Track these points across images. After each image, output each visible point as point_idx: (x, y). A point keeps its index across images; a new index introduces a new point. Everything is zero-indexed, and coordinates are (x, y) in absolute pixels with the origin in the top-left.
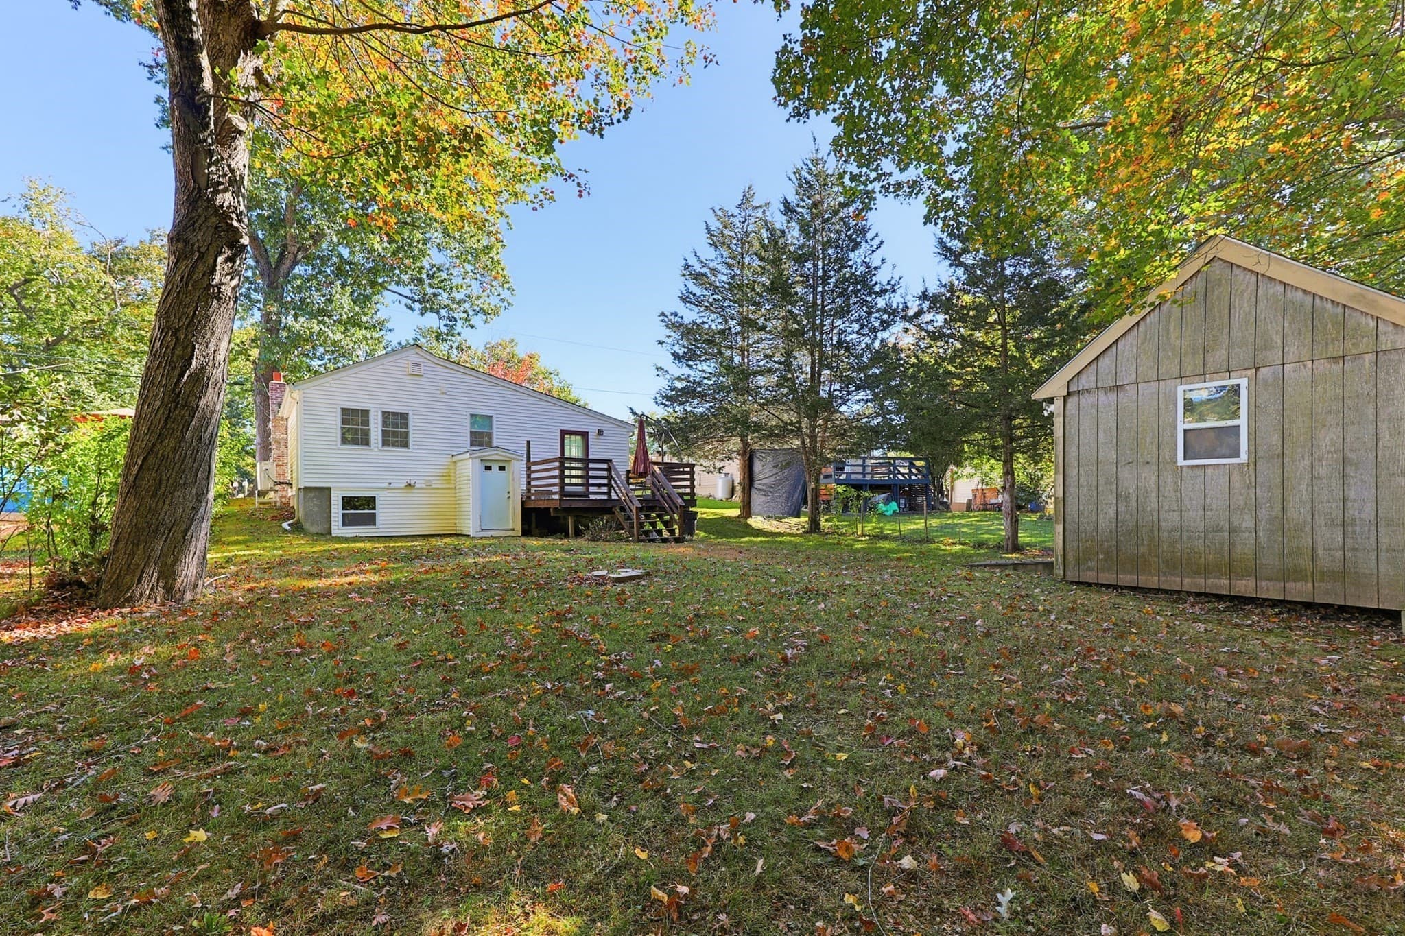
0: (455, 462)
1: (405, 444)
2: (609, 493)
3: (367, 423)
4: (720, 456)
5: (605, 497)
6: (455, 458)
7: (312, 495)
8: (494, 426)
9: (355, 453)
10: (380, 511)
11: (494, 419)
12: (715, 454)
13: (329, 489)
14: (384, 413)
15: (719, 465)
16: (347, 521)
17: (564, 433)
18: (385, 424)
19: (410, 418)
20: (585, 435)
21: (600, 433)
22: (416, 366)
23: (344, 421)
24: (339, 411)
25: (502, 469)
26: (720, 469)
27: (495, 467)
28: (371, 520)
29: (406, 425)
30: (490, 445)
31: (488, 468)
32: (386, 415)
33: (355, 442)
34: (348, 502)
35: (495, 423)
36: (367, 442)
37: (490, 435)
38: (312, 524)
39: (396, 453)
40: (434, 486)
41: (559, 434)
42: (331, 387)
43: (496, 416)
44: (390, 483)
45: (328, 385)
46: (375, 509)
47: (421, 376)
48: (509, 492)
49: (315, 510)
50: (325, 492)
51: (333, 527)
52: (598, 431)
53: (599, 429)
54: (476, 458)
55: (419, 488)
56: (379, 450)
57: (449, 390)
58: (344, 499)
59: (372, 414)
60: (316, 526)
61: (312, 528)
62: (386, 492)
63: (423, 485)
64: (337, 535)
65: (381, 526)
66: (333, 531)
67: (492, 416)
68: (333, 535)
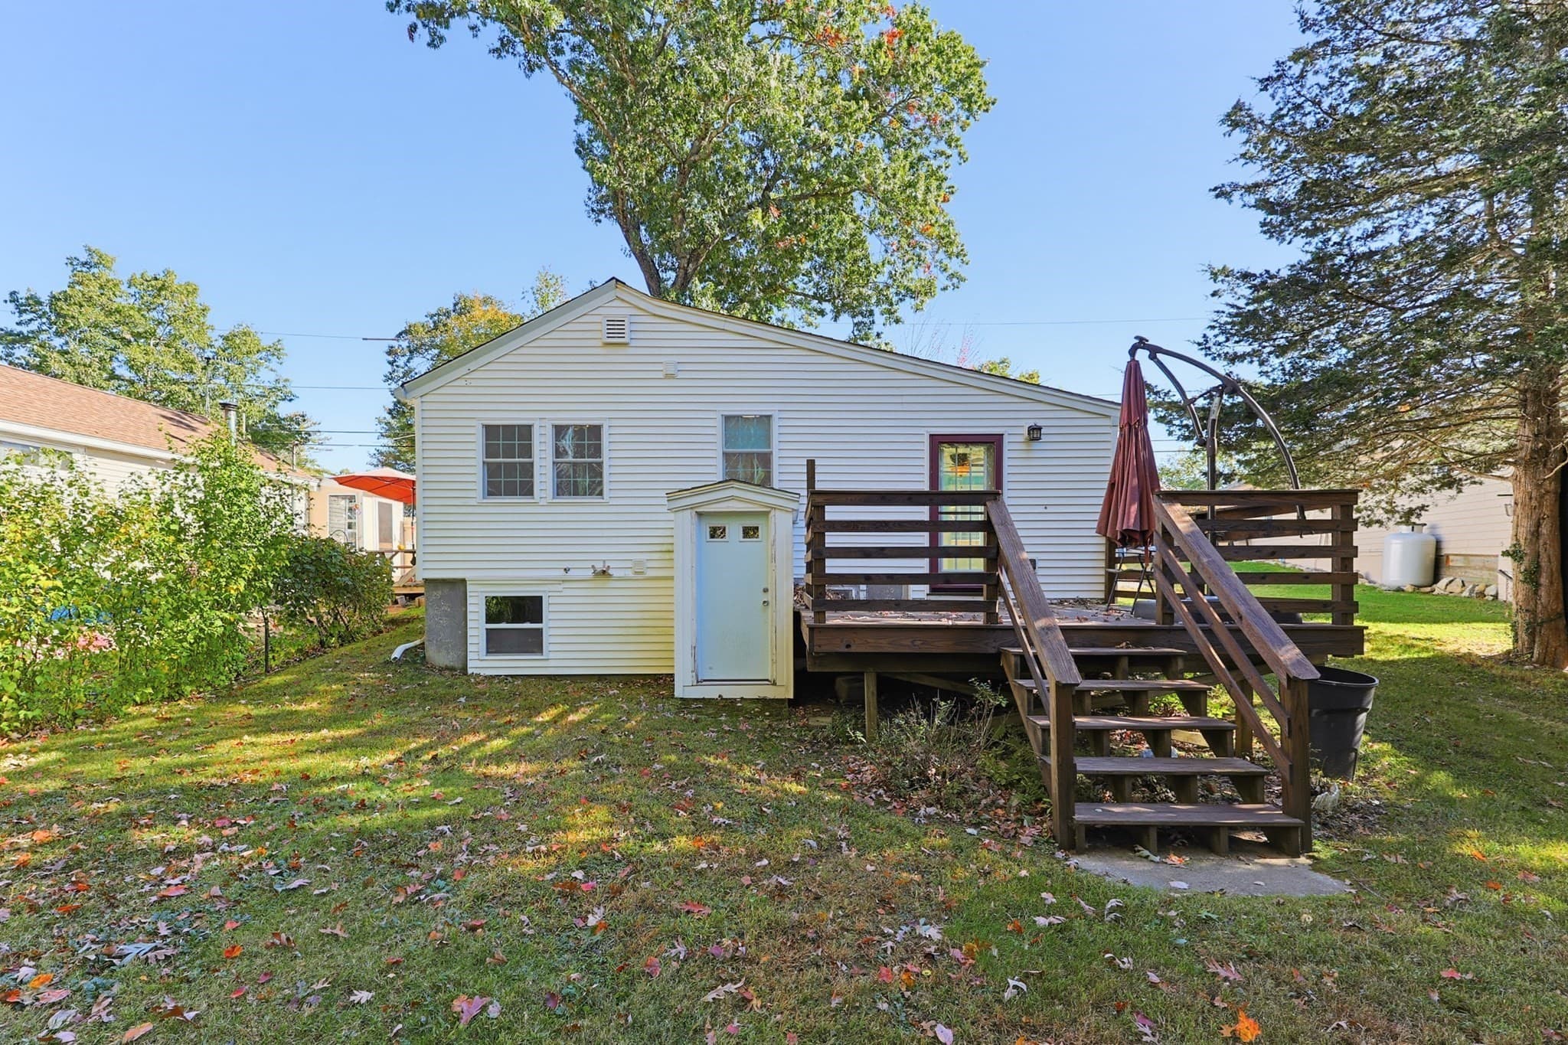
1: (597, 490)
2: (988, 608)
3: (527, 451)
4: (1411, 480)
5: (979, 619)
7: (435, 592)
8: (775, 438)
9: (510, 507)
10: (551, 624)
11: (775, 424)
12: (1394, 475)
13: (463, 581)
14: (556, 428)
15: (1403, 502)
16: (495, 643)
17: (937, 442)
18: (558, 450)
19: (606, 433)
20: (993, 443)
21: (1034, 434)
22: (615, 324)
23: (490, 451)
24: (480, 432)
25: (750, 532)
26: (1408, 516)
27: (734, 530)
28: (533, 643)
29: (597, 451)
30: (766, 482)
31: (715, 532)
32: (560, 431)
33: (511, 491)
34: (496, 608)
35: (780, 431)
36: (528, 490)
37: (766, 460)
38: (439, 649)
39: (577, 508)
40: (651, 573)
41: (926, 447)
42: (466, 386)
43: (776, 416)
44: (566, 570)
45: (462, 382)
46: (541, 622)
47: (625, 344)
48: (766, 590)
49: (444, 622)
50: (459, 585)
51: (470, 656)
52: (1031, 429)
53: (1032, 423)
54: (683, 509)
55: (620, 579)
56: (550, 504)
57: (681, 367)
58: (489, 601)
59: (536, 433)
60: (444, 652)
61: (438, 656)
62: (559, 588)
63: (630, 573)
64: (476, 671)
65: (552, 655)
66: (470, 664)
67: (769, 417)
68: (470, 671)
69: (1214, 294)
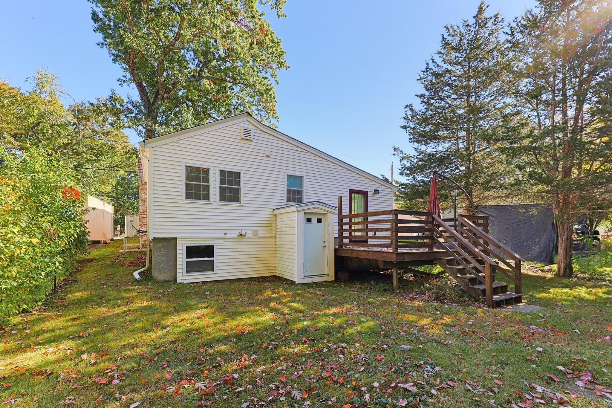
0: (275, 215)
1: (237, 199)
2: (430, 246)
3: (207, 180)
6: (276, 212)
7: (160, 245)
8: (305, 185)
9: (197, 205)
10: (218, 258)
11: (304, 180)
13: (175, 239)
14: (221, 171)
16: (191, 268)
17: (351, 192)
18: (222, 182)
19: (242, 176)
20: (365, 194)
22: (247, 132)
23: (188, 178)
24: (184, 169)
25: (319, 221)
27: (314, 220)
28: (210, 266)
29: (238, 183)
31: (309, 220)
32: (222, 173)
33: (198, 197)
34: (192, 251)
35: (305, 182)
36: (206, 197)
37: (302, 193)
38: (160, 272)
39: (229, 207)
40: (260, 235)
41: (348, 193)
42: (177, 146)
43: (305, 177)
44: (226, 234)
45: (175, 144)
46: (213, 257)
47: (250, 140)
48: (324, 242)
49: (164, 258)
50: (172, 242)
51: (178, 274)
52: (375, 191)
53: (376, 189)
54: (301, 211)
55: (248, 238)
56: (218, 205)
57: (272, 153)
58: (188, 248)
59: (212, 173)
60: (163, 274)
61: (160, 276)
62: (222, 242)
63: (252, 235)
64: (181, 282)
65: (218, 272)
66: (178, 278)
67: (302, 177)
68: (178, 282)
69: (394, 154)
